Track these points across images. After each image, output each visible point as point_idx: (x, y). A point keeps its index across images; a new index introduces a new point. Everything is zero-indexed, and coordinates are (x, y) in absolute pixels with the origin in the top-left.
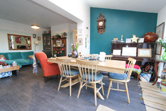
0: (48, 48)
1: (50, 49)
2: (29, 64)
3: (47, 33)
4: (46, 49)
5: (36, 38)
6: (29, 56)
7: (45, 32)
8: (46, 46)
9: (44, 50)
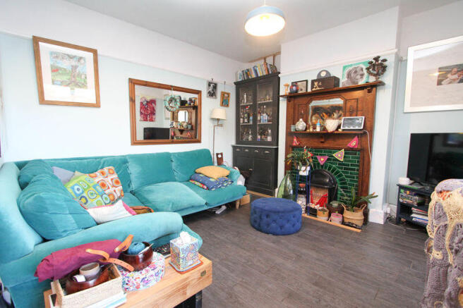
0: (259, 137)
1: (269, 139)
2: (206, 208)
3: (260, 74)
4: (250, 138)
5: (216, 98)
6: (198, 171)
7: (247, 72)
8: (247, 127)
9: (237, 142)
